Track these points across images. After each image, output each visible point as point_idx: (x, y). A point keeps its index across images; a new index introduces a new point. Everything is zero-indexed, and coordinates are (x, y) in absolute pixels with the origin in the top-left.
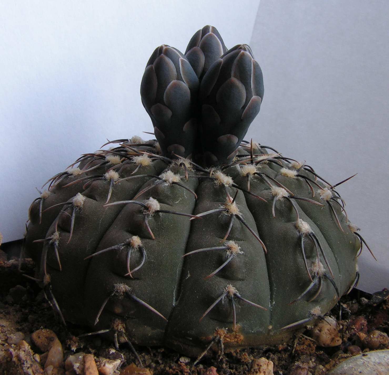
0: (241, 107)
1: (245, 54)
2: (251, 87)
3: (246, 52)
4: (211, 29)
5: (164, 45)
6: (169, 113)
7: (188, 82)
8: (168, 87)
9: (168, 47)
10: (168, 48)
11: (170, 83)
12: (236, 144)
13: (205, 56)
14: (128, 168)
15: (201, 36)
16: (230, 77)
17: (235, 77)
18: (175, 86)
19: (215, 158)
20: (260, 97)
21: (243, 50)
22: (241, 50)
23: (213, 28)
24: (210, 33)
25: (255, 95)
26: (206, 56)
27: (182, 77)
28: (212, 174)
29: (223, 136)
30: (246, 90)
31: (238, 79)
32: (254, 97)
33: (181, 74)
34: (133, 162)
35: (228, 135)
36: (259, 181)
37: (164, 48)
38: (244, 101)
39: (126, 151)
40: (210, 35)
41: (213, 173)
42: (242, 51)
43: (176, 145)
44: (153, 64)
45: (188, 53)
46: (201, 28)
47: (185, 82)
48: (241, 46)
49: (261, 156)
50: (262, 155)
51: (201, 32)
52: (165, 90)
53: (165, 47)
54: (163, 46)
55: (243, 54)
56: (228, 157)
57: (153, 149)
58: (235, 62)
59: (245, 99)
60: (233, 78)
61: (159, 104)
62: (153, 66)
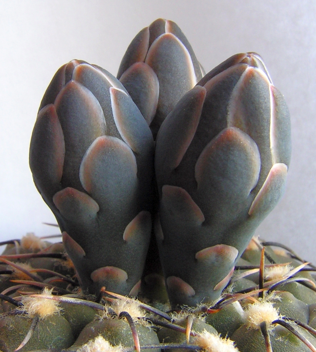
0: (250, 190)
1: (255, 74)
2: (269, 146)
3: (257, 69)
4: (167, 26)
5: (76, 60)
6: (93, 207)
7: (129, 139)
8: (89, 151)
9: (84, 64)
10: (85, 67)
11: (91, 142)
12: (234, 261)
13: (159, 79)
14: (11, 326)
15: (147, 41)
16: (226, 126)
17: (235, 125)
18: (103, 148)
19: (189, 290)
20: (286, 165)
21: (250, 66)
22: (246, 65)
23: (172, 24)
24: (167, 33)
25: (277, 162)
26: (163, 81)
27: (117, 129)
28: (191, 334)
29: (207, 249)
30: (260, 154)
31: (241, 129)
32: (276, 166)
33: (115, 124)
34: (22, 312)
35: (219, 246)
36: (287, 340)
37: (77, 67)
38: (256, 176)
39: (9, 272)
40: (167, 37)
41: (193, 332)
42: (249, 68)
43: (108, 268)
44: (53, 103)
45: (123, 76)
46: (147, 24)
47: (125, 139)
48: (246, 57)
49: (271, 268)
50: (273, 266)
51: (148, 31)
52: (81, 158)
53: (79, 66)
54: (74, 62)
55: (251, 75)
56: (217, 286)
57: (62, 263)
58: (235, 92)
59: (258, 173)
60: (231, 128)
61: (70, 189)
62: (54, 107)
